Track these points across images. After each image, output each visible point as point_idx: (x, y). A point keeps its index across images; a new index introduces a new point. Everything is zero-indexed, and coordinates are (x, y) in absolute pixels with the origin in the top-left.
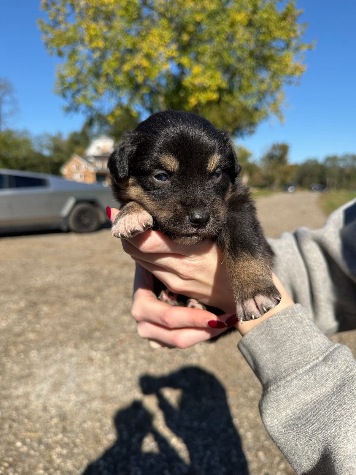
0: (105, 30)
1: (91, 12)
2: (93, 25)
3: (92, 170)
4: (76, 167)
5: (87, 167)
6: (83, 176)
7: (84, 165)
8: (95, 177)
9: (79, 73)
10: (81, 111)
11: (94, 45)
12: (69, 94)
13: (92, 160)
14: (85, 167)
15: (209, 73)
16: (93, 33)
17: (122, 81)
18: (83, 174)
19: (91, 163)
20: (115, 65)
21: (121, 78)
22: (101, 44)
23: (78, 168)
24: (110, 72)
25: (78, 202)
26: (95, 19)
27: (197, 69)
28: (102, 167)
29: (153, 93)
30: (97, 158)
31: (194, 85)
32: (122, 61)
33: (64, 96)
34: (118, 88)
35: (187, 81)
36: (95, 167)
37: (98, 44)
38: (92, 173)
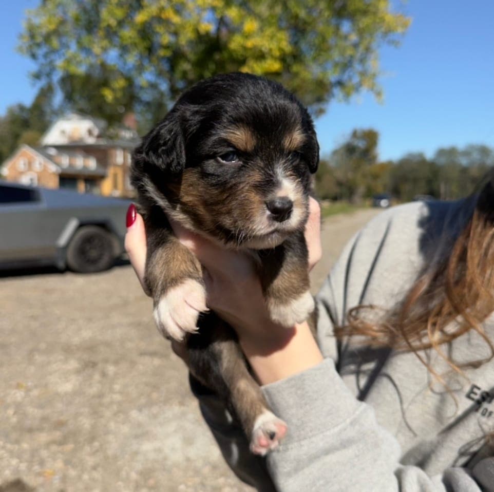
3: (53, 168)
5: (43, 163)
7: (39, 161)
8: (57, 180)
12: (40, 52)
13: (53, 152)
15: (269, 31)
19: (50, 158)
20: (120, 13)
23: (30, 165)
24: (113, 22)
25: (81, 225)
27: (251, 25)
28: (69, 165)
29: (176, 56)
30: (60, 148)
31: (245, 48)
33: (34, 56)
35: (235, 43)
36: (57, 164)
38: (52, 174)
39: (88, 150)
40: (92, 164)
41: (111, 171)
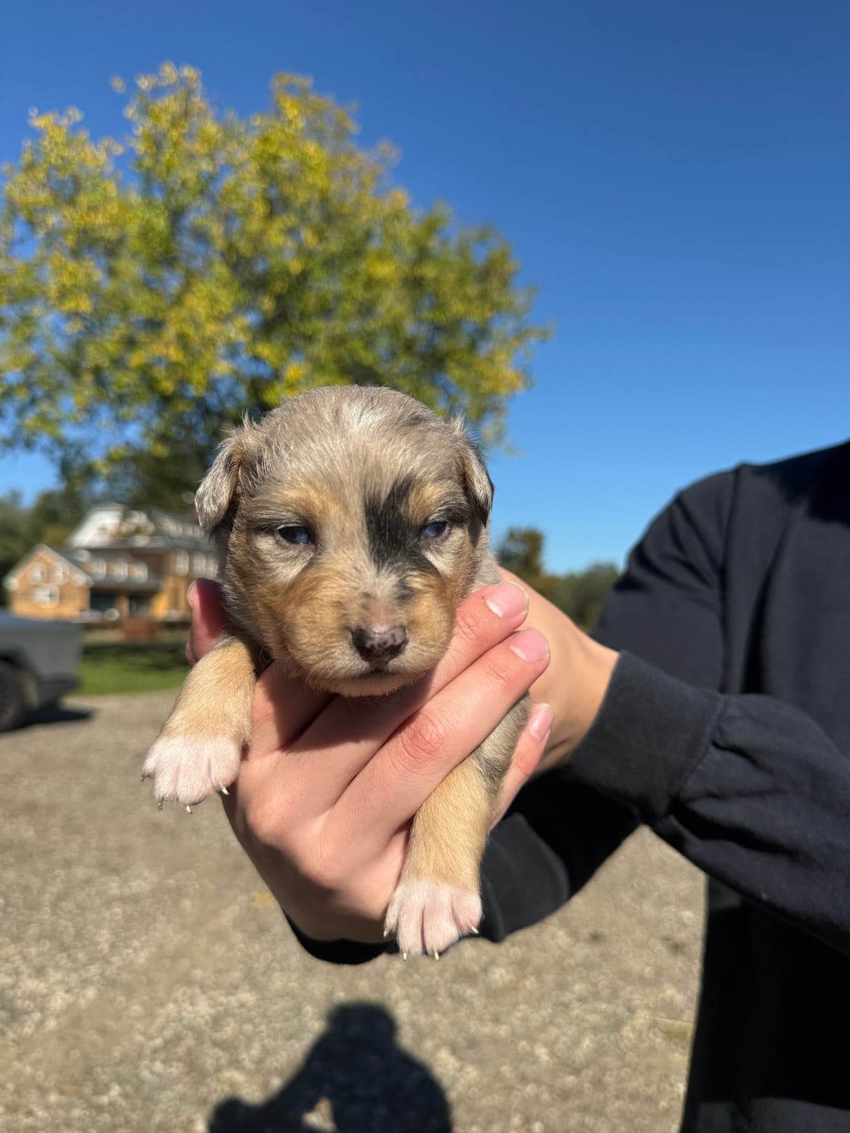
0: (98, 275)
1: (70, 241)
2: (72, 266)
3: (81, 579)
4: (42, 573)
5: (68, 573)
6: (58, 596)
7: (61, 569)
8: (87, 596)
9: (33, 365)
10: (39, 447)
11: (70, 305)
13: (85, 557)
14: (64, 574)
16: (67, 281)
17: (128, 385)
18: (56, 590)
19: (79, 565)
21: (125, 380)
22: (85, 305)
23: (48, 575)
26: (76, 254)
28: (108, 575)
30: (96, 552)
32: (131, 343)
34: (121, 399)
36: (88, 573)
37: (78, 305)
38: (80, 588)
39: (137, 555)
40: (140, 574)
41: (169, 584)
